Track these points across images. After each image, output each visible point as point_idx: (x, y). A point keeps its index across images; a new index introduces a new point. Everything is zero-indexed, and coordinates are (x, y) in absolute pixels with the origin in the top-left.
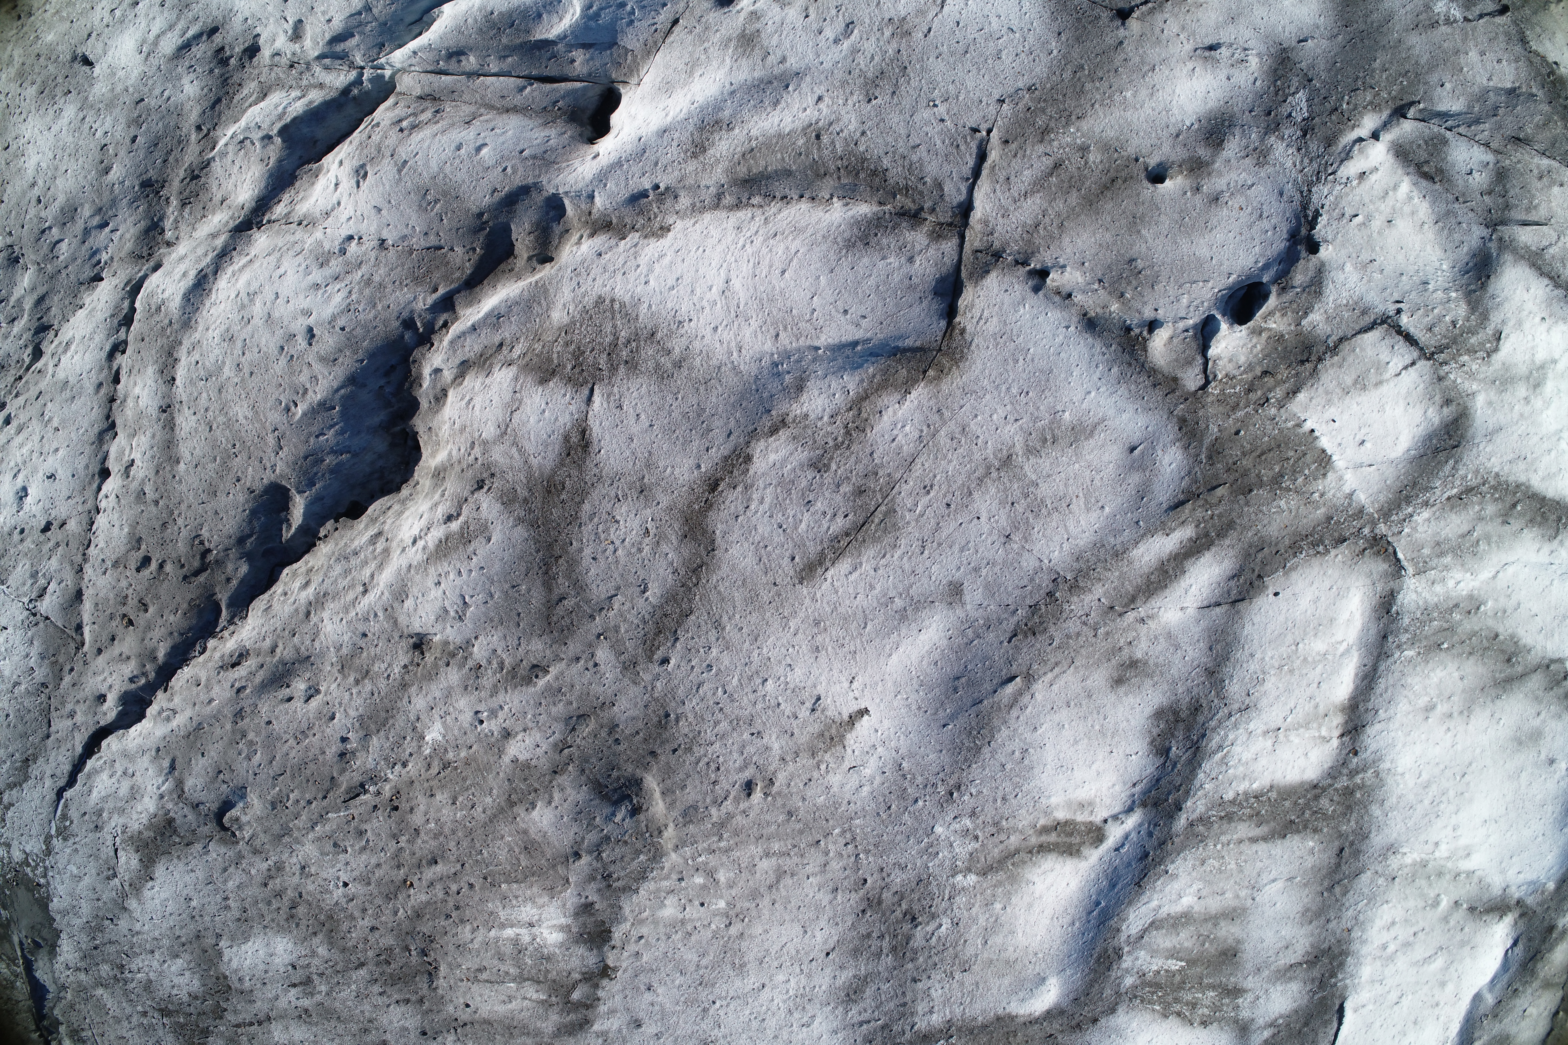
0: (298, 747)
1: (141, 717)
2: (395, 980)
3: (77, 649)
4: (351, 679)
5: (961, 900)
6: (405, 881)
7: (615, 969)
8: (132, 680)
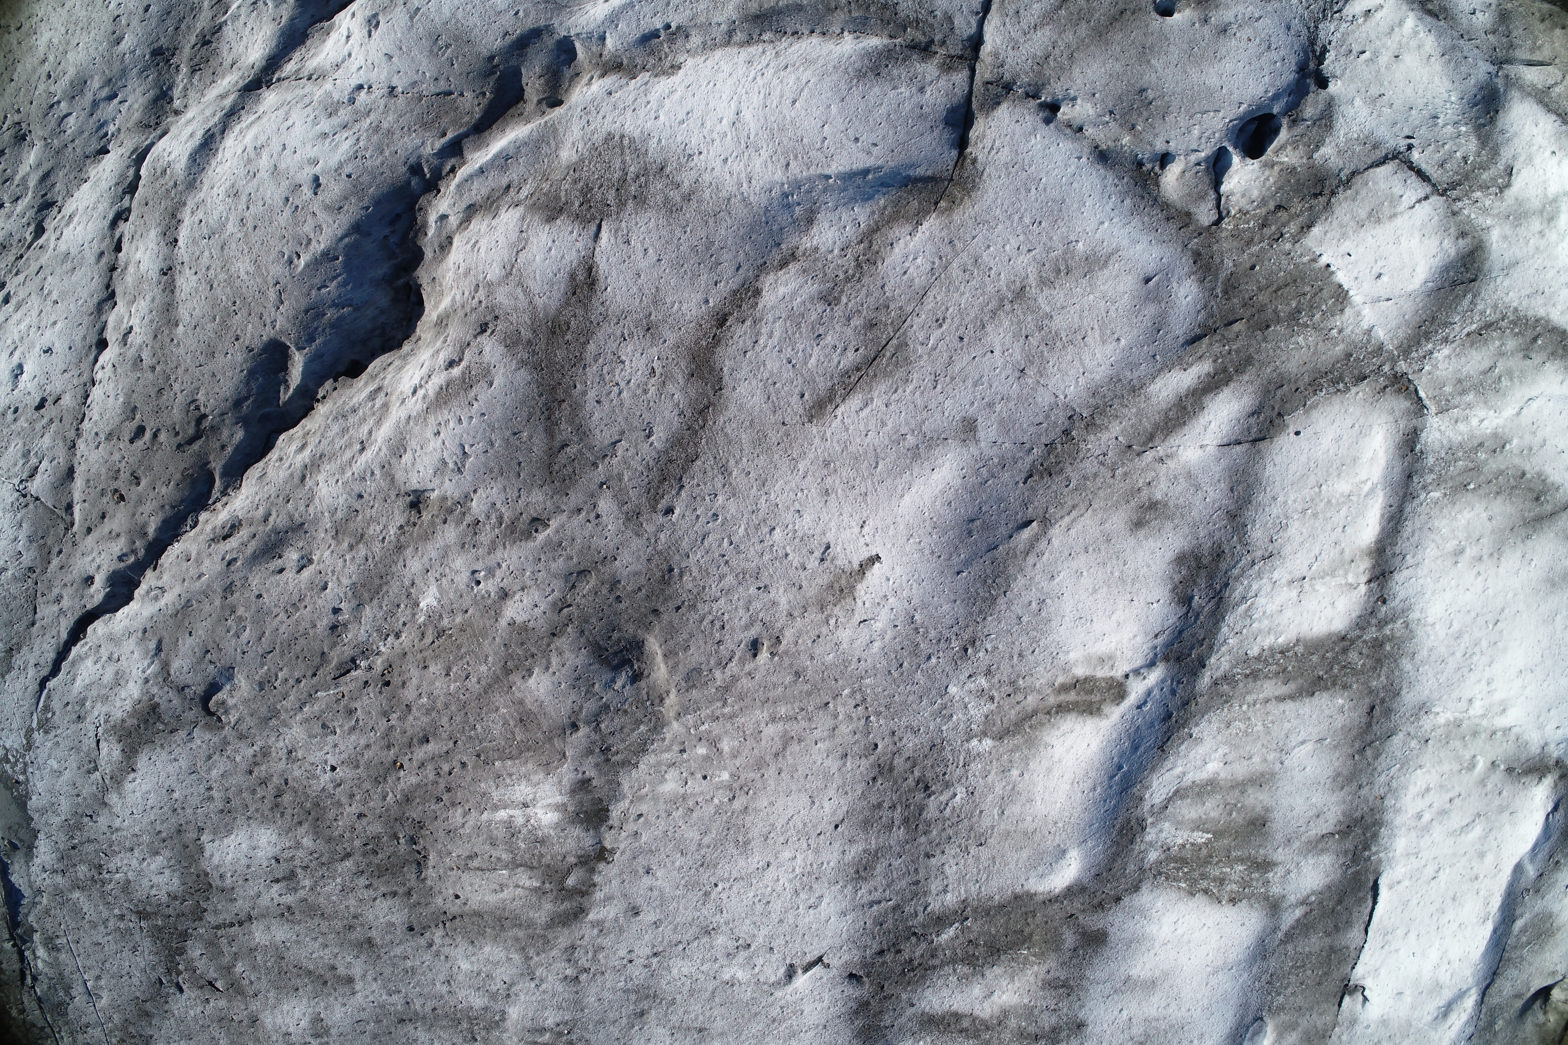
0: (289, 622)
1: (129, 598)
2: (382, 871)
3: (67, 529)
4: (345, 545)
5: (976, 767)
6: (395, 762)
7: (612, 852)
8: (120, 558)
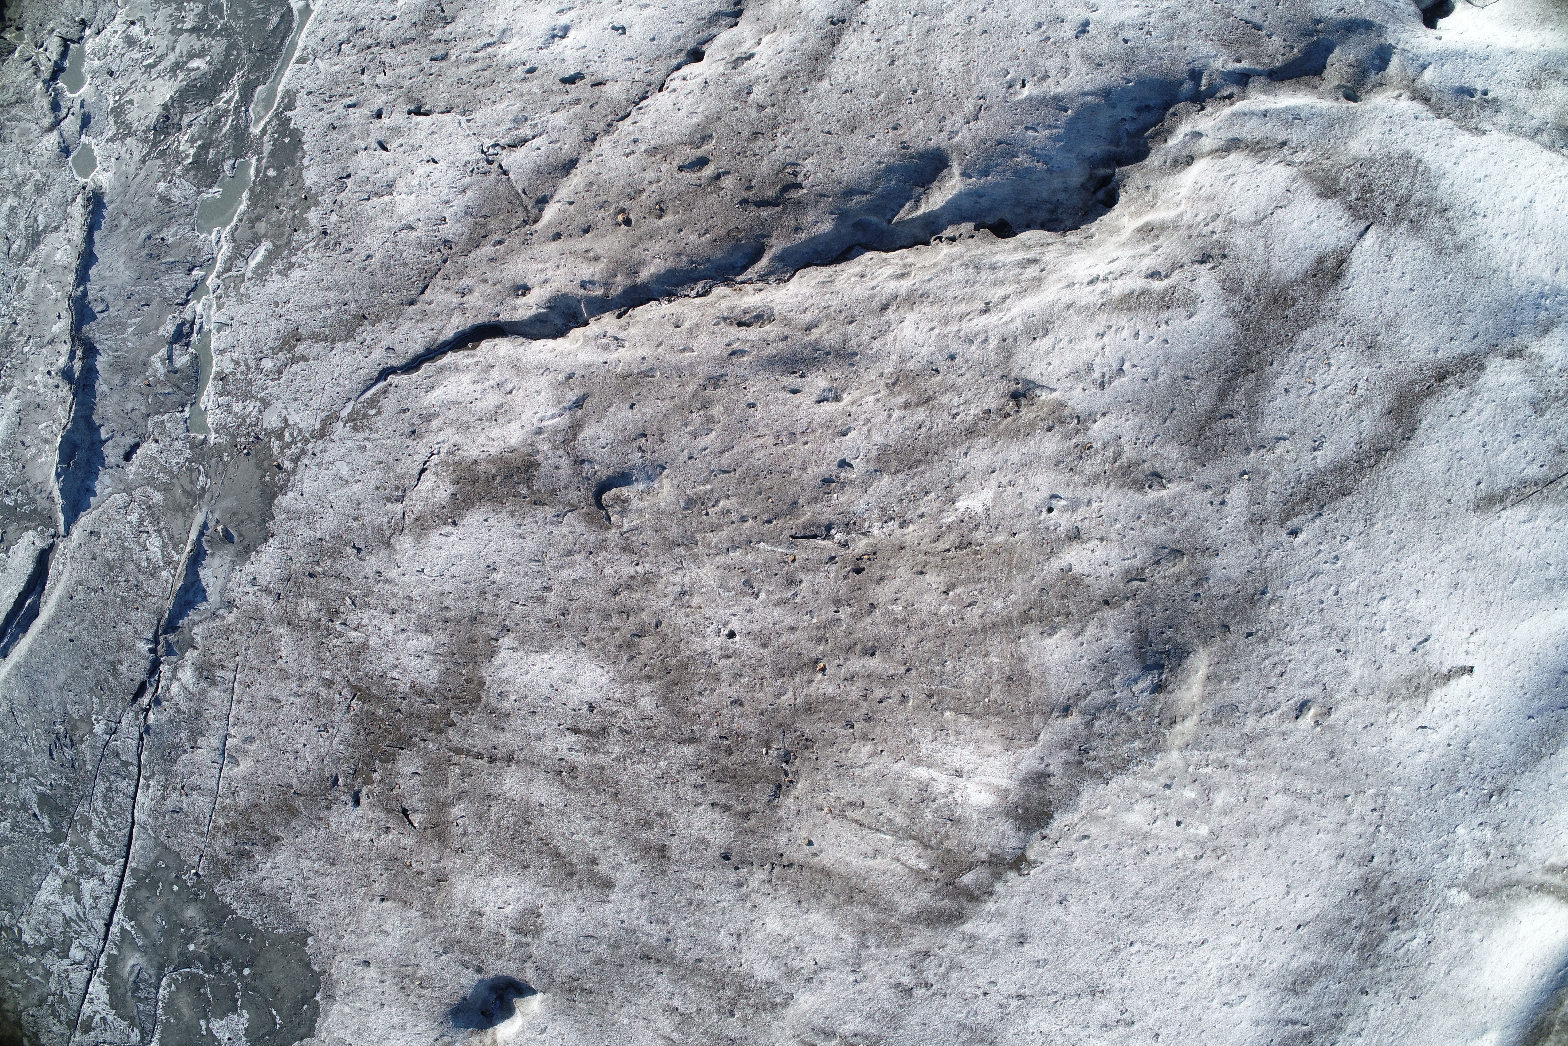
0: (774, 450)
1: (560, 333)
2: (727, 776)
3: (525, 222)
4: (901, 400)
5: (1445, 916)
6: (817, 661)
7: (1033, 864)
8: (583, 285)
